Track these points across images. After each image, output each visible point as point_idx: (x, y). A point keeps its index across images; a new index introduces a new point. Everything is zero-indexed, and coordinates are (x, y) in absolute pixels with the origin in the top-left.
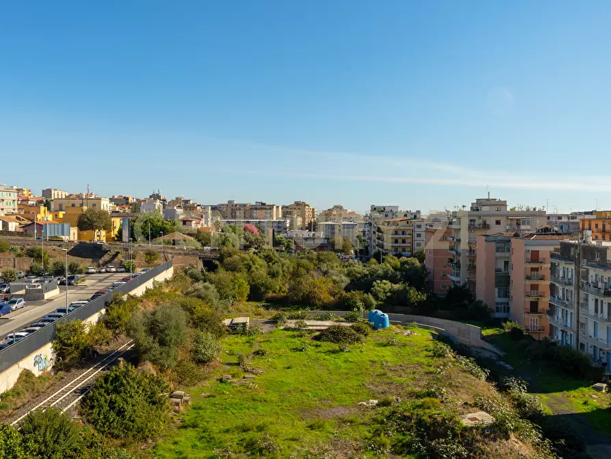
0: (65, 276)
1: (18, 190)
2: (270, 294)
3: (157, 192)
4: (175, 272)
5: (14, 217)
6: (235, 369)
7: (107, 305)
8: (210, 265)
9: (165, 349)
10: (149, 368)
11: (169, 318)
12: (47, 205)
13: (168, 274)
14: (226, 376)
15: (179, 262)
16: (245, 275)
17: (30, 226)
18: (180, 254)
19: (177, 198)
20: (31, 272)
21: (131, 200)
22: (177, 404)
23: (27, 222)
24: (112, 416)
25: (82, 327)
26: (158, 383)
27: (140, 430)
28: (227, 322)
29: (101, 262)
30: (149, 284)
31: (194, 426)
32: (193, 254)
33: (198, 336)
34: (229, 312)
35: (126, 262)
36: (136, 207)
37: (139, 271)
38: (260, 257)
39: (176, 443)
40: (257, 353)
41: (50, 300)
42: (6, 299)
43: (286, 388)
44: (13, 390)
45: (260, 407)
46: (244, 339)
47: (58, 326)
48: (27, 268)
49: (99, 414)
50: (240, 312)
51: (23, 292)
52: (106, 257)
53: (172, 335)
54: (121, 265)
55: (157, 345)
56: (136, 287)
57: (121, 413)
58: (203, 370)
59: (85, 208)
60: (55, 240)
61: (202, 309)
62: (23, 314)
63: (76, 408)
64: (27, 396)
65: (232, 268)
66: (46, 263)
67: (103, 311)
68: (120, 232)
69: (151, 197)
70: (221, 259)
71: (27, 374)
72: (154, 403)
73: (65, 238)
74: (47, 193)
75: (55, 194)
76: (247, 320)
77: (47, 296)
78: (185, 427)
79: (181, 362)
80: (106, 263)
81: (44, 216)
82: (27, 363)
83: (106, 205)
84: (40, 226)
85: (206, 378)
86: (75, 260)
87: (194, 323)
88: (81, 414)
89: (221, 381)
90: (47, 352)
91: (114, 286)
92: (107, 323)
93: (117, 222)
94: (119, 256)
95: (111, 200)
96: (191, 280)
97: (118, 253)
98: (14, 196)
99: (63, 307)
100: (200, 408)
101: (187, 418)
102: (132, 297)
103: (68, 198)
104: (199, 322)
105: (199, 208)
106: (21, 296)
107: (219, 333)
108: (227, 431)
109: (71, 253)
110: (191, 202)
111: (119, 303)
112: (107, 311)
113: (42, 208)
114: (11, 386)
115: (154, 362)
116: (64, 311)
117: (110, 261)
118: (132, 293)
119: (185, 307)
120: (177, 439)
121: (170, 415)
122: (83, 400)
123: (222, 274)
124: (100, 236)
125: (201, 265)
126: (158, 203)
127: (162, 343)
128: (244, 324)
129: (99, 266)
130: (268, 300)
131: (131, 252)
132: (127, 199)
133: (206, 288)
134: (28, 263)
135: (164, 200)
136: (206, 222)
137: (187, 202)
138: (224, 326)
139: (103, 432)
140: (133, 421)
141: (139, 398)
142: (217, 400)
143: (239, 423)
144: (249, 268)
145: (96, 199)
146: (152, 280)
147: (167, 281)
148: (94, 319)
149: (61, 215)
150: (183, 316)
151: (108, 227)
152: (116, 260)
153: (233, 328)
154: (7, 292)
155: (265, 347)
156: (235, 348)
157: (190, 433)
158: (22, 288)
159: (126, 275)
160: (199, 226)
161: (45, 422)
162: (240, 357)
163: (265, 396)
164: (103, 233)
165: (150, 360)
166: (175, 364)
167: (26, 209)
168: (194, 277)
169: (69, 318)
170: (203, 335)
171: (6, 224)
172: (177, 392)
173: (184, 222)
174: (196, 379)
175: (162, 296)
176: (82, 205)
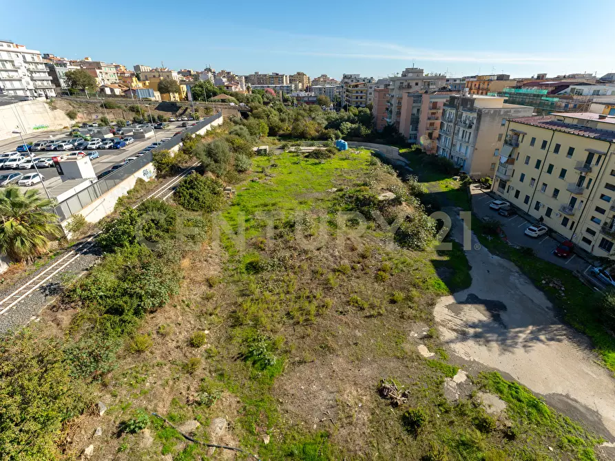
0: (159, 124)
1: (116, 66)
2: (281, 132)
4: (224, 119)
5: (117, 85)
6: (260, 175)
7: (183, 140)
8: (245, 115)
9: (217, 164)
10: (210, 175)
11: (217, 147)
12: (138, 76)
13: (220, 121)
14: (255, 178)
15: (226, 113)
16: (266, 120)
17: (128, 92)
18: (226, 108)
19: (222, 71)
20: (135, 121)
21: (192, 72)
22: (228, 194)
23: (126, 88)
24: (192, 201)
25: (169, 154)
26: (216, 183)
27: (209, 207)
28: (255, 149)
29: (177, 114)
30: (208, 127)
31: (238, 205)
32: (234, 108)
33: (237, 157)
34: (257, 143)
35: (193, 114)
36: (196, 77)
37: (201, 119)
38: (275, 109)
39: (229, 213)
40: (273, 166)
41: (148, 138)
42: (122, 138)
43: (288, 184)
44: (134, 189)
45: (274, 194)
46: (265, 158)
47: (154, 153)
48: (132, 119)
49: (184, 200)
50: (264, 143)
51: (132, 133)
52: (180, 111)
53: (221, 157)
54: (190, 116)
55: (213, 162)
56: (199, 129)
57: (197, 199)
58: (242, 175)
59: (162, 78)
60: (146, 100)
61: (239, 141)
62: (133, 147)
63: (171, 197)
64: (142, 192)
65: (258, 117)
66: (143, 116)
67: (181, 144)
68: (187, 94)
69: (205, 70)
70: (251, 111)
71: (140, 181)
72: (215, 194)
73: (153, 99)
74: (137, 68)
75: (142, 69)
76: (267, 147)
77: (147, 135)
78: (233, 205)
79: (228, 171)
80: (181, 115)
81: (136, 84)
82: (139, 174)
83: (176, 76)
84: (135, 91)
85: (244, 180)
86: (161, 113)
87: (234, 149)
88: (174, 200)
89: (253, 181)
90: (150, 167)
92: (184, 151)
93: (184, 88)
94: (189, 110)
95: (179, 72)
96: (233, 124)
97: (187, 109)
98: (114, 70)
99: (155, 142)
100: (241, 196)
101: (234, 201)
102: (198, 136)
103: (151, 71)
104: (236, 149)
105: (237, 78)
106: (131, 136)
107: (250, 155)
108: (256, 206)
109: (157, 108)
110: (232, 74)
111: (190, 139)
112: (183, 144)
113: (135, 79)
114: (132, 187)
115: (213, 172)
117: (183, 114)
118: (198, 133)
119: (227, 140)
120: (229, 211)
121: (225, 199)
122: (175, 194)
123: (252, 120)
124: (174, 97)
125: (239, 115)
126: (210, 74)
127: (216, 161)
128: (265, 150)
129: (177, 116)
131: (195, 107)
132: (190, 72)
133: (241, 129)
134: (132, 116)
136: (242, 87)
137: (229, 73)
138: (252, 151)
139: (189, 209)
140: (204, 203)
141: (206, 191)
142: (251, 191)
143: (263, 202)
144: (268, 116)
145: (168, 72)
146: (210, 125)
147: (219, 125)
148: (176, 149)
149: (147, 83)
150: (228, 146)
151: (179, 92)
152: (187, 113)
153: (259, 153)
154: (122, 134)
155: (277, 162)
156: (261, 164)
157: (236, 208)
158: (130, 131)
159: (194, 122)
160: (237, 90)
161: (151, 205)
162: (263, 168)
163: (277, 189)
164: (177, 95)
165: (210, 171)
166: (225, 173)
167: (123, 79)
168: (236, 123)
169: (160, 149)
170: (240, 156)
171: (112, 90)
172: (228, 188)
173: (227, 87)
174: (239, 180)
175: (217, 134)
176: (159, 76)
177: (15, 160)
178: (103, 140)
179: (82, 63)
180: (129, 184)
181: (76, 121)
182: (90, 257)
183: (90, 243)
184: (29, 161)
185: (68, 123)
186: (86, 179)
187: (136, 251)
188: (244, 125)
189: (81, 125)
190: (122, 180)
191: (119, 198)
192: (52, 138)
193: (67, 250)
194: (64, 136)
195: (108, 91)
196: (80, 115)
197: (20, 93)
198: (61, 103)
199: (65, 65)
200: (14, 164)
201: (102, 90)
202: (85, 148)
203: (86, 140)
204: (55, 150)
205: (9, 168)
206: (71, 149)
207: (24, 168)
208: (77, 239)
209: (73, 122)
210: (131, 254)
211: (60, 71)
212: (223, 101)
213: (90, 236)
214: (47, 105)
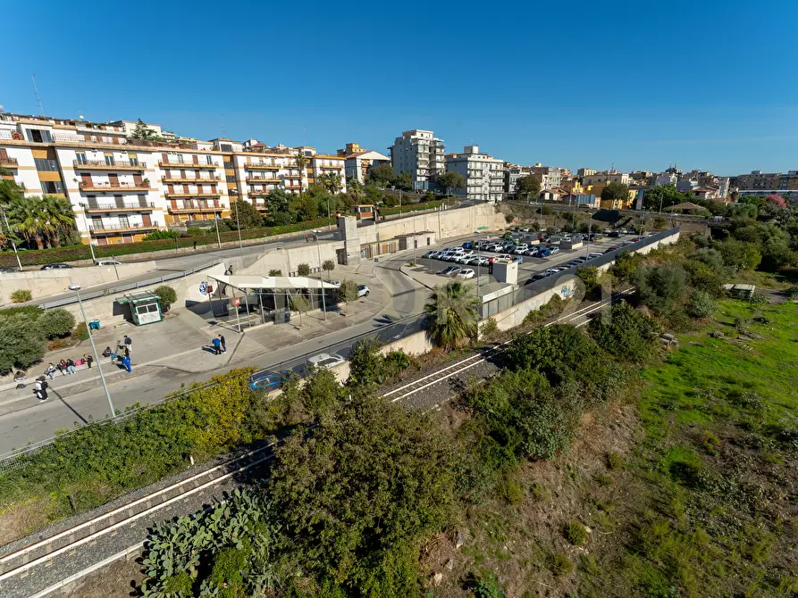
0: (589, 234)
1: (562, 171)
2: (788, 267)
3: (673, 166)
4: (681, 237)
5: (557, 190)
6: (729, 329)
7: (617, 258)
8: (718, 233)
9: (661, 299)
10: (645, 310)
11: (668, 274)
12: (580, 181)
13: (674, 238)
14: (717, 332)
15: (687, 229)
16: (759, 245)
17: (568, 197)
18: (688, 222)
19: (694, 172)
20: (566, 229)
21: (648, 175)
22: (666, 344)
23: (565, 194)
24: (611, 338)
25: (596, 272)
26: (652, 323)
27: (631, 354)
28: (728, 286)
29: (616, 225)
30: (655, 246)
31: (679, 364)
32: (701, 223)
33: (694, 293)
34: (732, 278)
35: (636, 226)
36: (651, 180)
37: (647, 234)
38: (783, 229)
39: (660, 372)
40: (758, 320)
41: (575, 250)
42: (548, 247)
43: (789, 359)
44: (547, 305)
45: (751, 368)
46: (745, 304)
47: (580, 269)
48: (562, 226)
49: (602, 334)
50: (745, 280)
51: (558, 243)
52: (621, 222)
53: (670, 289)
54: (632, 228)
55: (654, 295)
56: (642, 246)
57: (618, 338)
58: (694, 322)
59: (608, 182)
60: (584, 207)
61: (703, 271)
62: (557, 258)
63: (586, 326)
64: (555, 311)
65: (744, 238)
66: (575, 224)
67: (613, 262)
68: (635, 201)
69: (667, 171)
70: (732, 229)
71: (556, 297)
72: (646, 338)
73: (591, 206)
74: (581, 171)
75: (587, 173)
76: (753, 288)
77: (574, 247)
78: (671, 363)
79: (674, 312)
80: (619, 227)
81: (578, 189)
82: (557, 290)
83: (626, 179)
84: (574, 197)
85: (696, 330)
86: (596, 222)
87: (693, 282)
88: (589, 331)
89: (712, 335)
90: (571, 284)
91: (624, 244)
92: (615, 272)
93: (633, 193)
94: (632, 221)
95: (631, 175)
96: (695, 245)
97: (631, 218)
98: (559, 175)
99: (584, 256)
100: (686, 352)
101: (673, 357)
102: (639, 255)
103: (596, 175)
104: (697, 283)
105: (715, 180)
106: (557, 245)
107: (718, 295)
108: (711, 377)
109: (594, 217)
110: (708, 174)
111: (628, 257)
112: (616, 263)
113: (577, 183)
114: (546, 302)
115: (650, 307)
116: (584, 258)
117: (623, 225)
118: (638, 251)
119: (686, 267)
120: (661, 369)
121: (659, 350)
122: (591, 323)
123: (731, 243)
124: (618, 204)
125: (708, 233)
126: (673, 176)
127: (660, 294)
128: (748, 292)
129: (614, 228)
130: (782, 272)
131: (642, 218)
132: (645, 174)
133: (710, 254)
134: (563, 223)
135: (680, 174)
136: (722, 193)
137: (703, 174)
138: (724, 289)
139: (603, 347)
140: (627, 346)
141: (634, 331)
142: (705, 350)
143: (726, 375)
144: (765, 239)
145: (617, 175)
146: (658, 242)
147: (671, 244)
148: (606, 267)
149: (589, 188)
150: (683, 275)
151: (625, 198)
152: (628, 224)
153: (734, 293)
154: (549, 242)
155: (768, 316)
156: (734, 312)
157: (674, 368)
158: (558, 240)
159: (636, 236)
160: (713, 197)
161: (565, 330)
162: (736, 320)
163: (759, 360)
164: (621, 202)
165: (647, 305)
166: (668, 312)
167: (566, 184)
168: (701, 245)
169: (587, 264)
170: (700, 294)
171: (551, 196)
172: (668, 335)
173: (697, 193)
174: (687, 328)
175: (665, 256)
176: (606, 180)
177: (459, 255)
178: (530, 246)
179: (533, 169)
180: (543, 299)
181: (511, 224)
182: (492, 366)
183: (495, 351)
184: (468, 258)
185: (504, 225)
186: (509, 285)
187: (534, 378)
188: (717, 249)
189: (513, 229)
190: (540, 292)
191: (531, 312)
192: (488, 239)
193: (476, 350)
194: (497, 238)
195: (547, 196)
196: (516, 219)
197: (478, 197)
198: (505, 207)
199: (518, 171)
200: (458, 258)
201: (543, 195)
202: (512, 253)
203: (515, 244)
204: (488, 250)
205: (453, 261)
206: (501, 252)
207: (463, 263)
208: (485, 343)
209: (508, 225)
210: (529, 379)
211: (513, 177)
212: (686, 212)
213: (496, 344)
214: (493, 208)
